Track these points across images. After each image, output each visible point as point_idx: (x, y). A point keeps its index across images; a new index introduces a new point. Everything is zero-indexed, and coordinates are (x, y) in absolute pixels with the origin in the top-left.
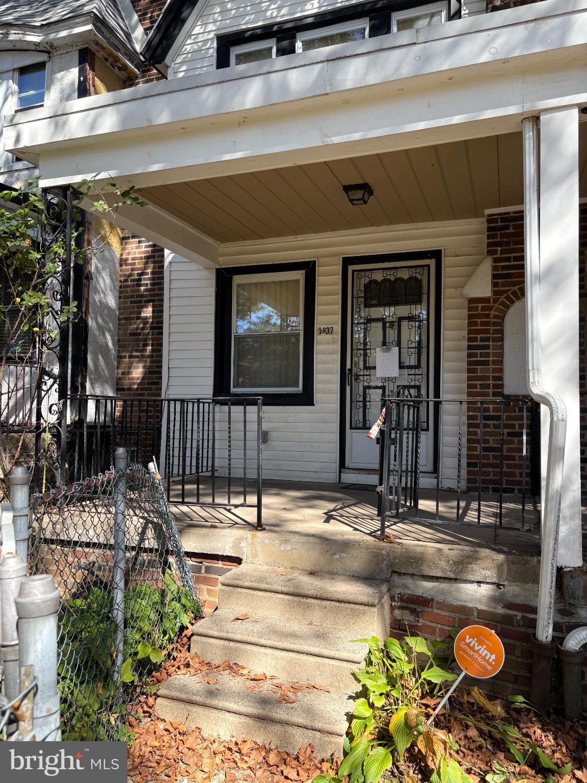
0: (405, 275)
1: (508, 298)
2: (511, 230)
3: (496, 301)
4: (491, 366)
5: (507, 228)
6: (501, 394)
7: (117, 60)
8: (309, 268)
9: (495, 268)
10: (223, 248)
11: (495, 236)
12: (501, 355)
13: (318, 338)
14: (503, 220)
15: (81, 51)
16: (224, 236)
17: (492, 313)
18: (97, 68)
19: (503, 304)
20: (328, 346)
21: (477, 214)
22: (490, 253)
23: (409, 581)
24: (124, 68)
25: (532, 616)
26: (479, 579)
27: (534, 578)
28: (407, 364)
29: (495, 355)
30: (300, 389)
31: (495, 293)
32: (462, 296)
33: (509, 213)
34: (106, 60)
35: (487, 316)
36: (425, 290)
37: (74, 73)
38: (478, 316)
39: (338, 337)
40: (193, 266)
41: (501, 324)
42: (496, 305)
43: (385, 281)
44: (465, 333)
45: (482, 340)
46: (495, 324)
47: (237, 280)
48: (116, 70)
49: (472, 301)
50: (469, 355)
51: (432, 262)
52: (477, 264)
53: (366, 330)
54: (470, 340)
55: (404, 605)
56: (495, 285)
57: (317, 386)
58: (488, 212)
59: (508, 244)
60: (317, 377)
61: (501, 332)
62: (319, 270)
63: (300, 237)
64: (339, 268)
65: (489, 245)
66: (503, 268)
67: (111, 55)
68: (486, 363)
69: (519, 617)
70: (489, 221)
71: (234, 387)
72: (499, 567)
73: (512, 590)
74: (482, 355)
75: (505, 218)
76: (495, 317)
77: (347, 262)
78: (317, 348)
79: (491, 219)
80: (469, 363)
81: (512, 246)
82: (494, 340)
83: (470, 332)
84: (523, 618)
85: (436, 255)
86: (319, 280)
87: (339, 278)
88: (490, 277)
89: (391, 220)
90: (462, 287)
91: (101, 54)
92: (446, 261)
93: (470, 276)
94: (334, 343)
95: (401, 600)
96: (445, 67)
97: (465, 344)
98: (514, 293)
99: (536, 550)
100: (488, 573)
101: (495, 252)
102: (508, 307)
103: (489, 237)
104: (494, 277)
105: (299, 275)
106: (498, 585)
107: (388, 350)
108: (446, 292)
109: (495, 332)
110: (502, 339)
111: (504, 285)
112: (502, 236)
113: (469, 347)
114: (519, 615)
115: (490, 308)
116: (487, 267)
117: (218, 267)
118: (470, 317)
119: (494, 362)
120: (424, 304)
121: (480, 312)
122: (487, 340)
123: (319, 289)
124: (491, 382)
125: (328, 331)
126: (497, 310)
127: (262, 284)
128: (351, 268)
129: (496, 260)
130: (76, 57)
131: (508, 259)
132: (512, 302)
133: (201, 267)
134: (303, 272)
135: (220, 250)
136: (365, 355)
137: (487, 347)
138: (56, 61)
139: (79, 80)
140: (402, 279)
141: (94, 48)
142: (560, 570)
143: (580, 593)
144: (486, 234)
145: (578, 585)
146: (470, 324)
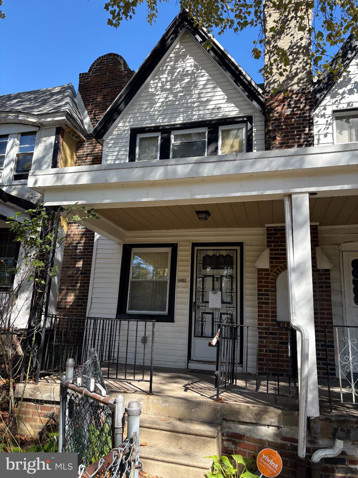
0: (224, 253)
1: (278, 269)
2: (279, 235)
3: (272, 270)
4: (270, 305)
5: (277, 234)
6: (276, 321)
7: (75, 133)
8: (174, 247)
9: (271, 254)
10: (128, 233)
11: (271, 238)
12: (275, 299)
13: (177, 284)
14: (274, 230)
15: (57, 128)
16: (129, 228)
17: (270, 277)
18: (65, 137)
19: (275, 272)
20: (183, 289)
21: (262, 226)
22: (268, 246)
23: (232, 425)
24: (79, 137)
25: (295, 444)
26: (268, 423)
27: (296, 423)
28: (226, 301)
29: (272, 299)
30: (166, 312)
31: (271, 267)
32: (254, 267)
33: (277, 227)
34: (70, 133)
35: (268, 278)
36: (235, 262)
37: (52, 139)
38: (263, 278)
39: (189, 284)
40: (110, 242)
41: (275, 283)
42: (272, 273)
43: (214, 255)
44: (256, 286)
45: (265, 291)
46: (272, 283)
47: (134, 250)
48: (74, 138)
49: (259, 270)
50: (259, 299)
51: (238, 248)
52: (262, 251)
53: (203, 281)
54: (259, 290)
55: (229, 438)
56: (271, 262)
57: (176, 311)
58: (267, 225)
59: (277, 242)
60: (177, 306)
61: (275, 287)
62: (179, 248)
63: (170, 231)
64: (190, 248)
65: (268, 242)
66: (275, 254)
67: (73, 131)
68: (268, 303)
69: (289, 445)
71: (129, 310)
72: (279, 416)
73: (285, 429)
74: (265, 299)
75: (276, 229)
76: (272, 279)
77: (194, 245)
78: (177, 290)
79: (268, 229)
80: (259, 303)
81: (279, 244)
82: (271, 291)
83: (259, 286)
84: (291, 445)
85: (241, 244)
86: (179, 253)
87: (190, 253)
88: (268, 258)
89: (216, 225)
90: (255, 262)
91: (67, 130)
92: (246, 248)
93: (258, 256)
94: (186, 287)
95: (228, 436)
96: (250, 171)
97: (256, 292)
98: (281, 267)
99: (296, 408)
100: (273, 420)
101: (271, 246)
102: (278, 274)
103: (268, 238)
104: (271, 258)
105: (169, 250)
106: (278, 427)
107: (215, 293)
108: (246, 264)
109: (272, 287)
110: (275, 291)
111: (276, 263)
112: (275, 238)
113: (259, 294)
114: (289, 444)
115: (269, 275)
116: (267, 253)
117: (125, 243)
118: (259, 278)
119: (272, 303)
120: (235, 269)
121: (264, 276)
122: (268, 291)
123: (179, 258)
124: (270, 314)
125: (183, 281)
126: (273, 275)
127: (147, 253)
128: (196, 248)
129: (271, 250)
130: (54, 131)
131: (278, 250)
132: (280, 272)
133: (115, 243)
134: (171, 248)
135: (126, 234)
136: (203, 296)
137: (268, 295)
138: (43, 132)
139: (55, 142)
140: (222, 256)
141: (64, 127)
142: (308, 418)
143: (319, 431)
144: (266, 236)
145: (318, 427)
146: (258, 282)
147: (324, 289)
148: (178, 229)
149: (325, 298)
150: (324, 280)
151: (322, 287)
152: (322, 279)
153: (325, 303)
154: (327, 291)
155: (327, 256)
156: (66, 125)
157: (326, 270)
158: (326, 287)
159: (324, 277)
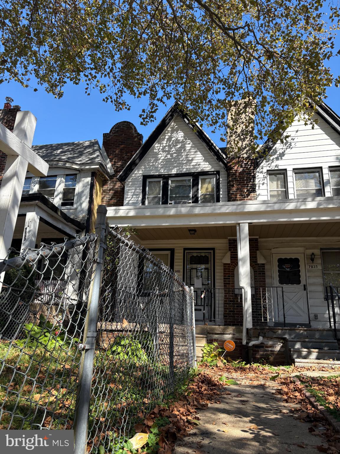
0: (203, 255)
1: (235, 264)
2: (236, 244)
3: (232, 265)
5: (234, 243)
6: (234, 294)
7: (103, 175)
8: (172, 251)
9: (231, 255)
10: (142, 242)
11: (231, 245)
12: (234, 281)
14: (233, 241)
15: (92, 173)
16: (143, 239)
17: (231, 268)
18: (97, 178)
19: (234, 266)
21: (226, 238)
22: (230, 250)
23: (212, 335)
24: (105, 177)
25: (241, 340)
26: (229, 333)
27: (241, 332)
28: (204, 284)
29: (232, 281)
31: (231, 262)
32: (222, 263)
33: (235, 239)
35: (229, 269)
36: (210, 260)
37: (89, 179)
39: (182, 273)
41: (234, 272)
43: (197, 256)
45: (228, 276)
46: (232, 272)
48: (102, 178)
49: (225, 264)
50: (224, 281)
51: (212, 251)
52: (226, 253)
53: (190, 271)
54: (224, 276)
55: (211, 342)
56: (231, 260)
58: (229, 238)
59: (235, 248)
61: (234, 274)
62: (175, 251)
63: (170, 240)
64: (182, 251)
65: (229, 248)
68: (229, 284)
70: (229, 241)
72: (234, 330)
73: (237, 335)
74: (228, 281)
77: (185, 249)
79: (230, 240)
80: (224, 284)
82: (232, 276)
83: (224, 274)
85: (213, 249)
86: (176, 254)
87: (182, 254)
89: (199, 238)
90: (222, 260)
91: (99, 174)
92: (216, 251)
93: (224, 257)
94: (180, 276)
95: (210, 340)
98: (237, 263)
99: (242, 325)
100: (231, 331)
103: (229, 245)
104: (231, 257)
105: (168, 252)
106: (234, 334)
107: (198, 279)
108: (216, 261)
109: (232, 274)
110: (234, 276)
111: (233, 260)
112: (233, 245)
113: (224, 279)
114: (239, 341)
115: (230, 267)
116: (229, 254)
118: (224, 269)
119: (232, 284)
120: (210, 264)
121: (227, 268)
122: (229, 276)
123: (175, 257)
124: (231, 290)
125: (178, 271)
126: (232, 267)
128: (186, 251)
129: (231, 252)
130: (90, 174)
131: (235, 252)
132: (237, 265)
134: (170, 251)
136: (190, 280)
137: (230, 279)
138: (82, 174)
139: (91, 181)
140: (202, 256)
141: (97, 172)
142: (247, 329)
143: (252, 334)
144: (228, 245)
145: (251, 332)
146: (224, 271)
147: (262, 275)
148: (175, 239)
149: (262, 280)
150: (262, 270)
151: (260, 274)
152: (260, 269)
153: (262, 283)
154: (263, 276)
155: (264, 256)
156: (98, 171)
157: (262, 264)
158: (263, 274)
159: (261, 268)
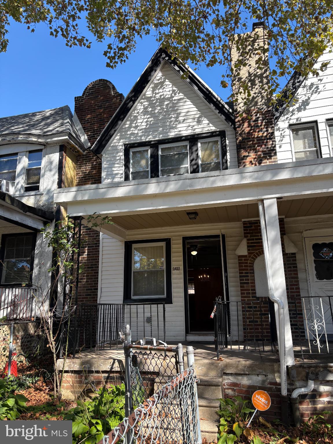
1: (254, 255)
2: (253, 228)
3: (250, 257)
4: (250, 285)
5: (251, 227)
6: (255, 297)
7: (75, 149)
8: (168, 242)
9: (248, 243)
10: (128, 232)
11: (247, 230)
12: (254, 280)
13: (173, 272)
14: (249, 223)
16: (128, 228)
17: (249, 262)
19: (252, 258)
20: (178, 276)
21: (239, 220)
22: (245, 237)
24: (78, 151)
25: (279, 387)
26: (258, 373)
29: (251, 280)
31: (249, 253)
32: (235, 254)
33: (252, 221)
34: (71, 149)
35: (247, 263)
37: (57, 155)
38: (243, 263)
39: (182, 271)
40: (114, 240)
41: (253, 266)
44: (238, 270)
45: (245, 273)
46: (250, 266)
47: (134, 246)
48: (74, 153)
49: (240, 257)
50: (241, 280)
51: (221, 239)
52: (241, 241)
54: (240, 273)
55: (229, 387)
56: (249, 250)
57: (174, 294)
58: (243, 220)
59: (252, 233)
60: (173, 290)
61: (253, 270)
62: (172, 242)
63: (163, 228)
64: (181, 241)
65: (245, 233)
66: (252, 243)
68: (248, 283)
69: (274, 388)
70: (244, 224)
71: (134, 295)
73: (271, 377)
74: (246, 280)
75: (251, 223)
77: (185, 239)
78: (173, 276)
80: (241, 283)
81: (254, 234)
82: (250, 273)
83: (240, 270)
84: (276, 388)
85: (223, 236)
86: (173, 246)
87: (181, 246)
88: (246, 247)
89: (202, 222)
90: (235, 250)
91: (69, 147)
92: (227, 239)
93: (238, 245)
94: (180, 274)
95: (228, 385)
97: (238, 275)
98: (257, 253)
100: (261, 371)
101: (247, 236)
102: (255, 259)
104: (248, 247)
105: (163, 244)
106: (265, 376)
108: (228, 252)
109: (250, 270)
110: (253, 273)
111: (252, 250)
112: (250, 230)
113: (240, 276)
115: (247, 260)
116: (244, 242)
117: (126, 240)
118: (239, 263)
119: (252, 283)
121: (243, 261)
122: (247, 273)
123: (173, 250)
124: (250, 291)
125: (177, 269)
126: (251, 260)
127: (145, 248)
128: (186, 241)
129: (248, 240)
130: (58, 148)
131: (253, 239)
132: (256, 257)
133: (118, 241)
134: (165, 242)
135: (127, 233)
137: (248, 276)
138: (48, 149)
139: (60, 158)
141: (66, 144)
142: (287, 367)
143: (295, 375)
144: (243, 229)
145: (294, 373)
146: (240, 266)
147: (292, 269)
148: (170, 226)
149: (293, 276)
150: (292, 262)
151: (290, 267)
152: (290, 261)
153: (294, 280)
154: (294, 271)
155: (293, 242)
156: (68, 143)
157: (292, 254)
158: (294, 267)
159: (291, 259)
